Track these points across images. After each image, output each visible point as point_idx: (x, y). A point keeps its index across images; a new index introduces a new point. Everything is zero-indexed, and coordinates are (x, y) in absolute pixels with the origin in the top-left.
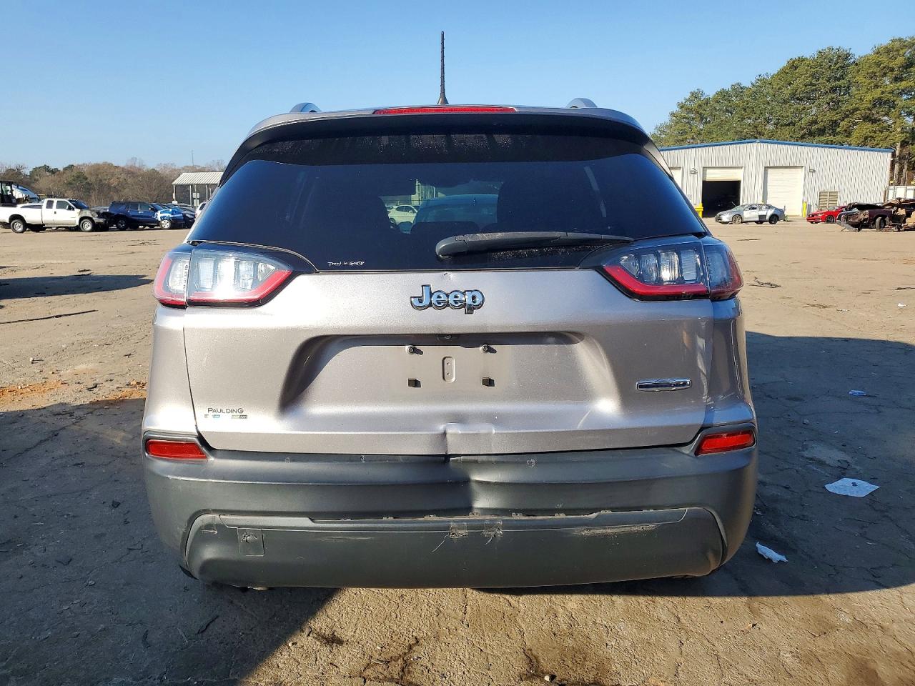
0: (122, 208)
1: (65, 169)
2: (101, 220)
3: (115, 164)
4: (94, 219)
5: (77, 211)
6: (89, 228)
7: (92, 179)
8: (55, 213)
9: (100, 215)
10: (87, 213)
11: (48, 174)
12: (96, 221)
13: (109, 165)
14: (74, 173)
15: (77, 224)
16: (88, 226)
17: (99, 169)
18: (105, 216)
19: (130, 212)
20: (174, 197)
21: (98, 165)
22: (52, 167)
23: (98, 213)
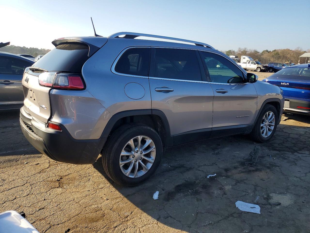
0: (272, 65)
1: (273, 51)
2: (264, 69)
3: (291, 49)
4: (261, 68)
5: (257, 65)
6: (259, 71)
7: (281, 55)
8: (250, 65)
9: (263, 67)
10: (260, 66)
11: (267, 53)
12: (262, 69)
13: (288, 50)
14: (276, 53)
15: (256, 69)
16: (259, 70)
17: (284, 51)
18: (266, 67)
19: (275, 66)
20: (299, 62)
21: (285, 50)
22: (269, 50)
23: (263, 66)
